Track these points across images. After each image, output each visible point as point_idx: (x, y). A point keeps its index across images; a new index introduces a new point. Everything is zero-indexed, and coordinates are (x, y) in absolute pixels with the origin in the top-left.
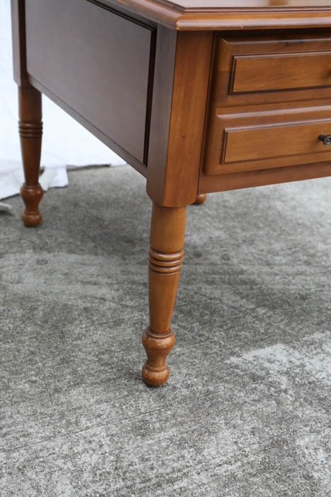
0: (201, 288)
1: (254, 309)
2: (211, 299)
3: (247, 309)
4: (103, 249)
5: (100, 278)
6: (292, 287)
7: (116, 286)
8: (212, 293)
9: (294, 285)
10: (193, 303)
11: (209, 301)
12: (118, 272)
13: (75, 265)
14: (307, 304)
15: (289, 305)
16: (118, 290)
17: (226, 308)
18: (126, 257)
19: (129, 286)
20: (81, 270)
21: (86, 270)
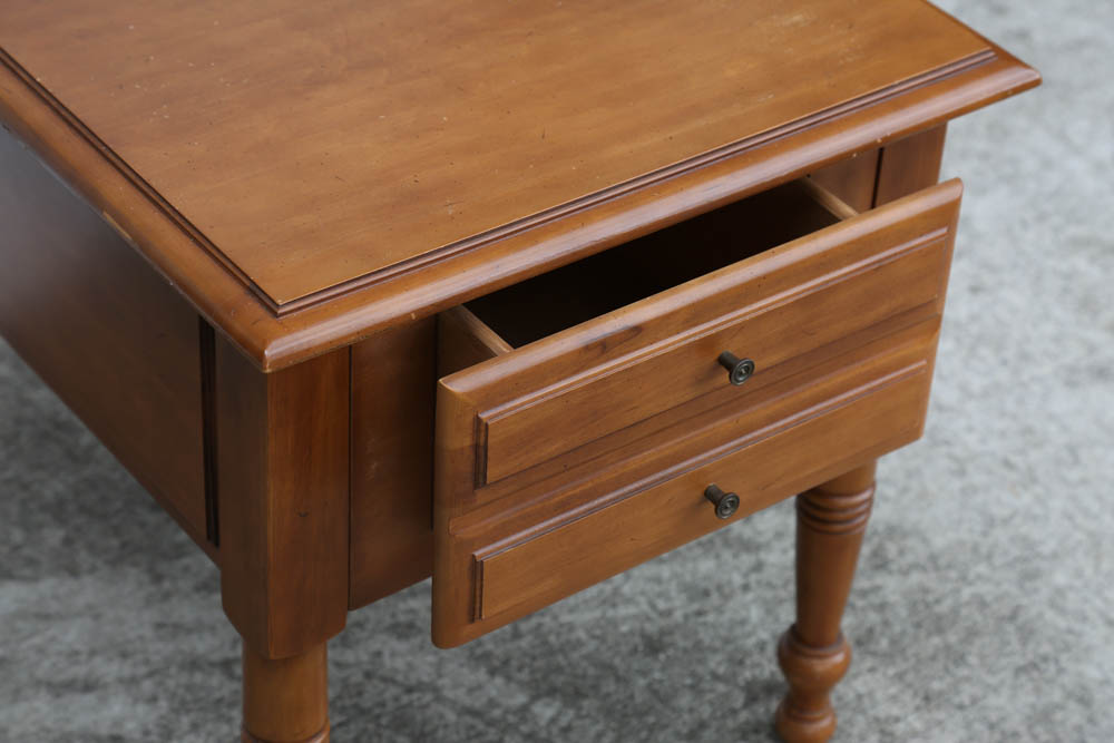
0: (378, 654)
1: (525, 709)
2: (410, 690)
3: (507, 711)
4: (91, 548)
5: (98, 660)
6: (623, 611)
7: (147, 686)
8: (410, 667)
9: (629, 601)
10: (363, 712)
11: (405, 699)
12: (148, 632)
13: (20, 624)
14: (663, 669)
15: (618, 679)
16: (153, 700)
17: (451, 717)
18: (163, 567)
19: (184, 678)
20: (37, 640)
21: (53, 639)
